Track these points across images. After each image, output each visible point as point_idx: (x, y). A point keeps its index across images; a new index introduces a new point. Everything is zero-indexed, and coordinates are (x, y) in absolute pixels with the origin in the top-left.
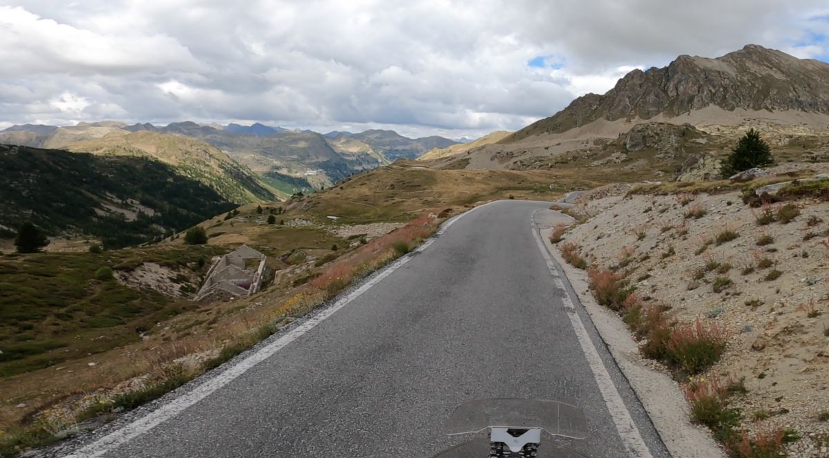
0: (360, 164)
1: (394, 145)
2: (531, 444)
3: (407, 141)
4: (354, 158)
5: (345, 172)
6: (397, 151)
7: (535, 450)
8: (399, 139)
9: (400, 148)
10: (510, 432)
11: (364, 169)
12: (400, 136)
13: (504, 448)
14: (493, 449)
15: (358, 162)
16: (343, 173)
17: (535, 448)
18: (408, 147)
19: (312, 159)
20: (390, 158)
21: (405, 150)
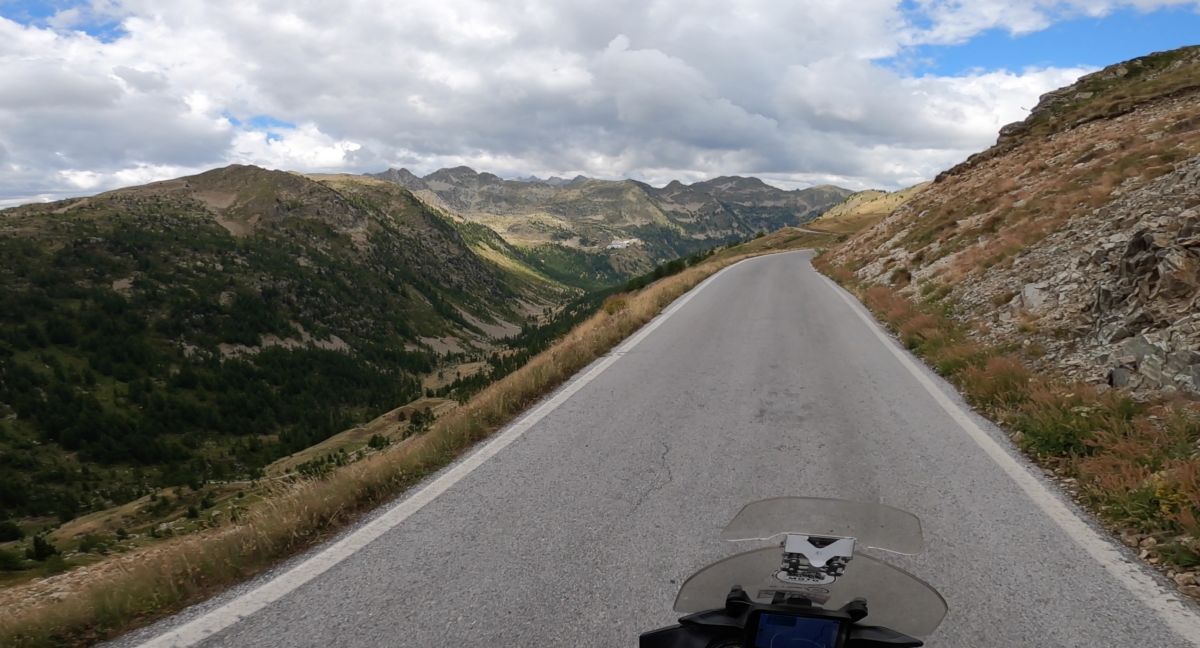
0: (703, 230)
1: (758, 200)
2: (838, 557)
3: (777, 194)
4: (693, 220)
5: (677, 243)
6: (764, 208)
7: (843, 567)
8: (766, 190)
9: (769, 204)
10: (812, 541)
11: (709, 238)
12: (767, 186)
13: (802, 561)
14: (786, 561)
15: (699, 227)
16: (675, 246)
17: (843, 562)
18: (781, 203)
19: (627, 222)
20: (752, 221)
21: (777, 208)
